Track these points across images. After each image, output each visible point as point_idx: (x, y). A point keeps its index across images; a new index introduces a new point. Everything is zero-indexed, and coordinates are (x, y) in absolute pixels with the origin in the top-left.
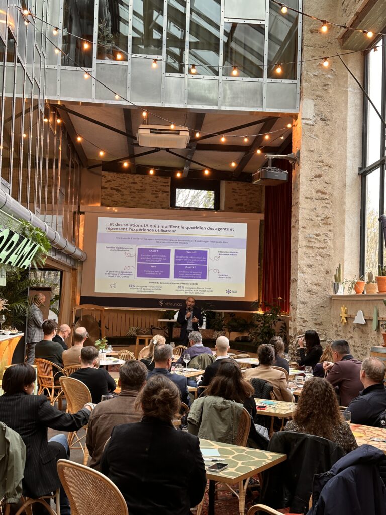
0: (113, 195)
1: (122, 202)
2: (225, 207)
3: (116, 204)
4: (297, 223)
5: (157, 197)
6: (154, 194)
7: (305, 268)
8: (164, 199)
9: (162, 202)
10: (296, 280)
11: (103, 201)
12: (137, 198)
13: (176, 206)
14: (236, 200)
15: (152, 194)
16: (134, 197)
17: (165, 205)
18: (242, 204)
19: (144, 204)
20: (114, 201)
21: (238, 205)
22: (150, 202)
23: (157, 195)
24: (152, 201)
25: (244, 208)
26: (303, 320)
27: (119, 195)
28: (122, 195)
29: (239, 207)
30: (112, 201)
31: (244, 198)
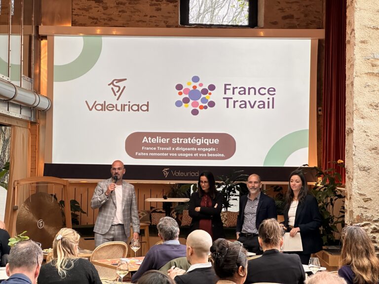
0: (91, 9)
1: (104, 19)
2: (265, 21)
3: (96, 23)
4: (353, 35)
5: (159, 10)
6: (155, 5)
7: (366, 111)
8: (169, 13)
9: (167, 17)
10: (352, 131)
11: (76, 18)
12: (128, 13)
13: (190, 22)
14: (282, 10)
15: (151, 5)
16: (123, 11)
17: (171, 22)
18: (291, 17)
19: (138, 21)
20: (93, 19)
21: (285, 18)
22: (148, 18)
23: (159, 7)
24: (151, 17)
25: (296, 23)
26: (363, 197)
27: (101, 8)
28: (106, 8)
29: (287, 21)
30: (90, 18)
31: (295, 6)
